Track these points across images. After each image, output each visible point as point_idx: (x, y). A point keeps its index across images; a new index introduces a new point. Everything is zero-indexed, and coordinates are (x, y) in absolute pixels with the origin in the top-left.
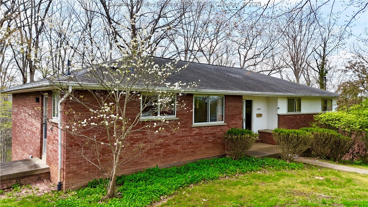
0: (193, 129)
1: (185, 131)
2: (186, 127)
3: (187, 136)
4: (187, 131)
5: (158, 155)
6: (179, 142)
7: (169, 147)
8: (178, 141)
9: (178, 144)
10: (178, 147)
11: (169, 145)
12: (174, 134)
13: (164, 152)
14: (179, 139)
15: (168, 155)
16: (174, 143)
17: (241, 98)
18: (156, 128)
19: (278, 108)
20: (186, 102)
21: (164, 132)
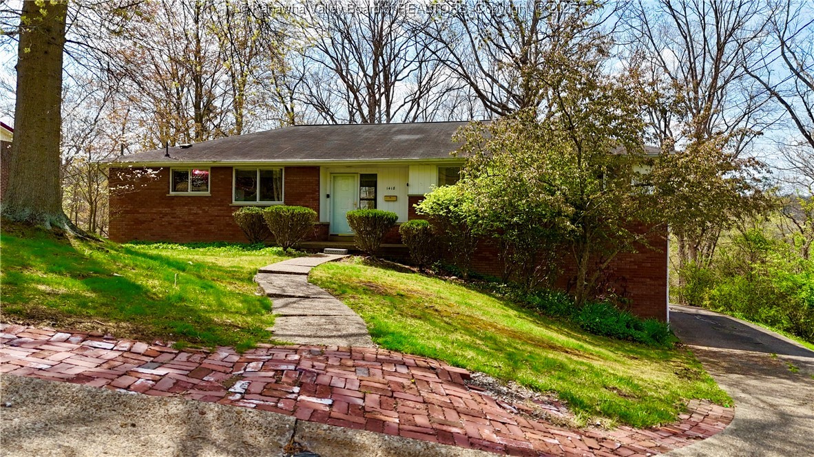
0: (233, 208)
1: (221, 210)
2: (222, 206)
3: (224, 216)
4: (225, 210)
5: (189, 232)
6: (212, 222)
7: (200, 226)
8: (212, 220)
9: (212, 224)
10: (212, 228)
11: (201, 224)
12: (207, 212)
13: (195, 230)
14: (213, 218)
15: (200, 234)
16: (207, 222)
17: (314, 170)
18: (186, 204)
19: (408, 185)
20: (223, 176)
21: (195, 210)
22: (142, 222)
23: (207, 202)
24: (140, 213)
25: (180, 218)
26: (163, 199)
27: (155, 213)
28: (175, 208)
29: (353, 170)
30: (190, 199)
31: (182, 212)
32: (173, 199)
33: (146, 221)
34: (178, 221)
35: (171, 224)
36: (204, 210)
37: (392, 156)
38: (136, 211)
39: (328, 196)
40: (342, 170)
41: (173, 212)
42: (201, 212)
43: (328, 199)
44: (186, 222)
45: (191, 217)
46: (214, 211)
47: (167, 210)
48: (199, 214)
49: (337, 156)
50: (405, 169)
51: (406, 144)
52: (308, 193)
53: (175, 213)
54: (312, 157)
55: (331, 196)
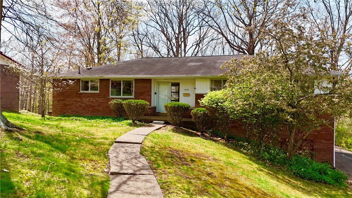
0: (110, 99)
1: (104, 100)
2: (105, 98)
3: (105, 103)
4: (106, 100)
5: (89, 110)
7: (94, 107)
8: (100, 105)
10: (100, 108)
11: (94, 106)
12: (97, 101)
13: (92, 109)
14: (100, 104)
15: (94, 111)
16: (97, 106)
17: (149, 81)
18: (88, 97)
19: (195, 88)
20: (105, 84)
21: (92, 100)
22: (68, 105)
23: (98, 96)
24: (67, 101)
25: (85, 103)
26: (77, 94)
27: (73, 101)
28: (83, 98)
29: (168, 81)
30: (89, 94)
31: (86, 100)
32: (82, 94)
33: (69, 105)
34: (84, 105)
35: (81, 106)
36: (96, 100)
37: (187, 74)
38: (65, 100)
39: (156, 93)
40: (163, 81)
41: (82, 100)
42: (95, 101)
43: (156, 95)
44: (88, 105)
45: (90, 103)
46: (101, 100)
47: (79, 100)
48: (94, 102)
49: (160, 74)
50: (194, 80)
51: (194, 67)
52: (146, 92)
53: (83, 101)
54: (148, 74)
55: (157, 93)
